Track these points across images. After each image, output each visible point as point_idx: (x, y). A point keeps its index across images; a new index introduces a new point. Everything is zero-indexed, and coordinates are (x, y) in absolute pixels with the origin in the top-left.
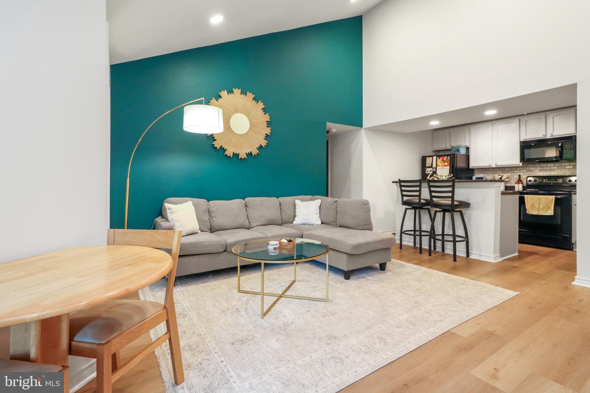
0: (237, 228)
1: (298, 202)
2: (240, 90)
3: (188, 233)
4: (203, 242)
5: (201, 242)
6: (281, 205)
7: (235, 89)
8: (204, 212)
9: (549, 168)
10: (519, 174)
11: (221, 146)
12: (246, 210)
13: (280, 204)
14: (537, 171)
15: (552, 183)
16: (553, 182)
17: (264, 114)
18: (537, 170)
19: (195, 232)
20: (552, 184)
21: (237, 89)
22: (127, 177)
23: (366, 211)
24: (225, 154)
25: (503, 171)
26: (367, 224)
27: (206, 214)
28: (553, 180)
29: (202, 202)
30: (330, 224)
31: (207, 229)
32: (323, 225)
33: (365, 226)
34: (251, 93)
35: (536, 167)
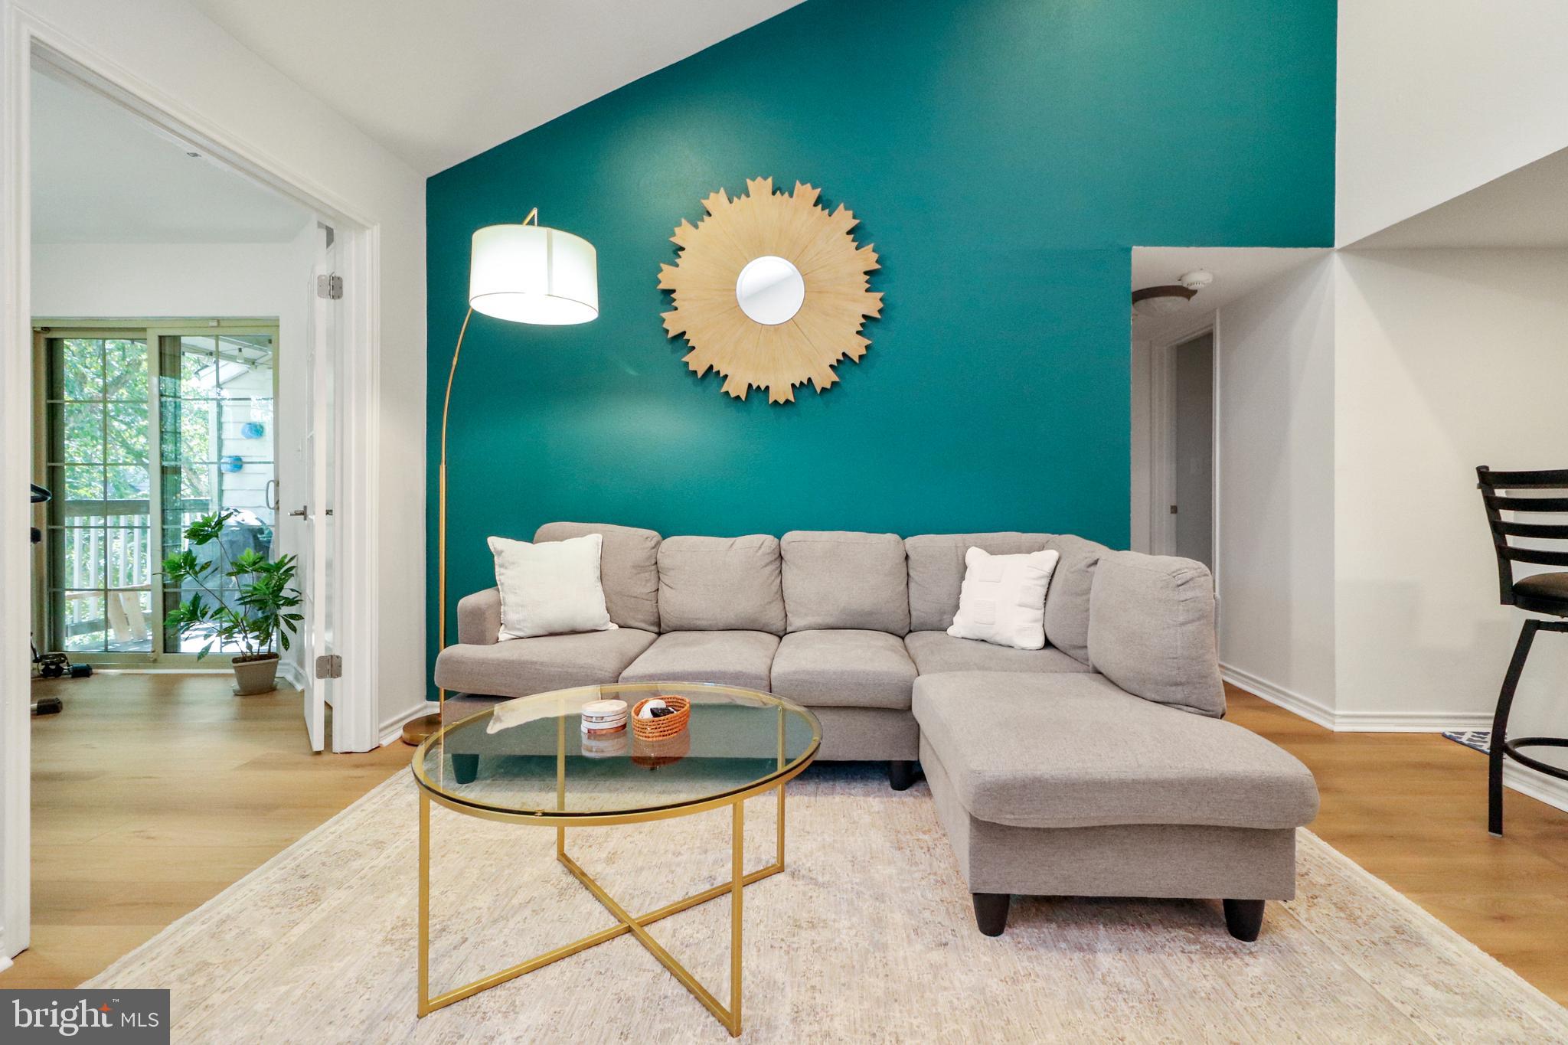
0: (733, 628)
1: (975, 556)
2: (770, 180)
3: (552, 630)
4: (542, 664)
5: (533, 663)
6: (910, 562)
7: (753, 179)
8: (639, 568)
11: (708, 366)
12: (777, 571)
13: (907, 557)
17: (857, 248)
19: (589, 627)
21: (759, 179)
22: (440, 462)
23: (1181, 619)
24: (724, 389)
26: (1184, 680)
27: (647, 574)
29: (637, 539)
30: (1071, 652)
31: (644, 621)
32: (1048, 652)
33: (1173, 688)
34: (809, 185)
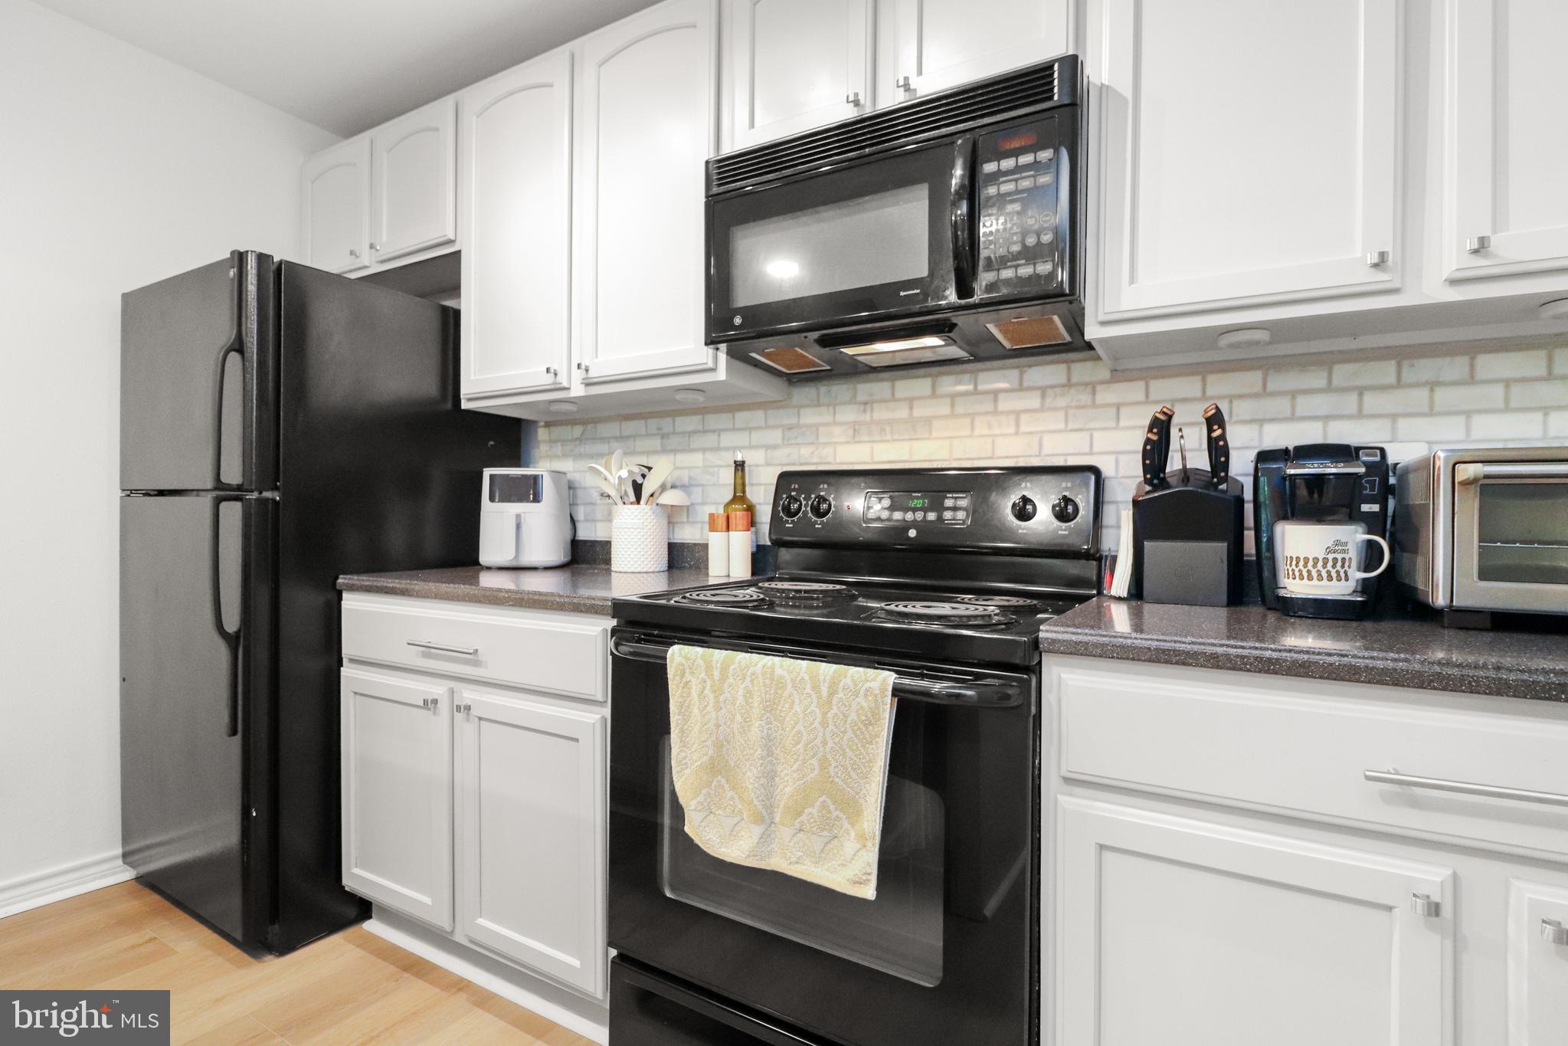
9: (902, 413)
10: (739, 458)
14: (839, 433)
15: (914, 524)
16: (919, 516)
18: (837, 430)
20: (912, 533)
25: (664, 436)
28: (918, 503)
35: (833, 405)
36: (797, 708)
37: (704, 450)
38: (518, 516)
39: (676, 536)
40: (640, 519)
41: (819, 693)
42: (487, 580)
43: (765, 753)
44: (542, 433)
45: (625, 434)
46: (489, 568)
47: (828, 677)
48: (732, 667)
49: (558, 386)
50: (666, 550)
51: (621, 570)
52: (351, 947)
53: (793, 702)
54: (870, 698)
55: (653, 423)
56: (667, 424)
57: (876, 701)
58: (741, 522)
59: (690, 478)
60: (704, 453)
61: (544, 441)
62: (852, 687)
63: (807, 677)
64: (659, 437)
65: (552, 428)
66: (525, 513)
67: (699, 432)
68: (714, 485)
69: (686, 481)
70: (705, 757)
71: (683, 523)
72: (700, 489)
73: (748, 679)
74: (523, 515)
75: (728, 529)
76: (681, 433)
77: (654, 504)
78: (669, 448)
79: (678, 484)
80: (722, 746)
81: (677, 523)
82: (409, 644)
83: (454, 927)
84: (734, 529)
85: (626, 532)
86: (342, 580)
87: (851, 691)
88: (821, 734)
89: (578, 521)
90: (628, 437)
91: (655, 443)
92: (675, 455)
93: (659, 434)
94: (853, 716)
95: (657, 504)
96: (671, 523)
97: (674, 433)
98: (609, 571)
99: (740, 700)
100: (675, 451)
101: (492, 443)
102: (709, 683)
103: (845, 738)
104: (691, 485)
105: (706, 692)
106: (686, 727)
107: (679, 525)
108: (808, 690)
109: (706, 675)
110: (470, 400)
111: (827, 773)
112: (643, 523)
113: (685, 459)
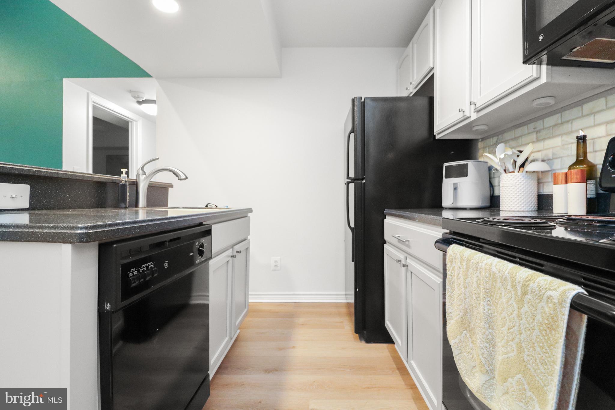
10: (581, 134)
36: (504, 300)
37: (562, 135)
38: (454, 184)
39: (545, 191)
40: (514, 181)
41: (516, 290)
42: (446, 214)
43: (487, 326)
44: (480, 145)
45: (517, 136)
46: (446, 209)
47: (521, 280)
48: (471, 262)
49: (465, 117)
50: (536, 198)
51: (506, 209)
52: (387, 350)
53: (501, 294)
54: (550, 305)
55: (531, 126)
56: (539, 124)
57: (555, 310)
58: (575, 176)
59: (553, 154)
60: (562, 137)
61: (481, 148)
62: (537, 292)
63: (508, 277)
64: (535, 133)
65: (484, 141)
66: (459, 182)
67: (559, 124)
68: (569, 156)
69: (550, 156)
70: (459, 316)
71: (549, 182)
72: (559, 160)
73: (478, 271)
74: (458, 183)
75: (566, 183)
76: (548, 128)
77: (524, 172)
78: (541, 138)
79: (545, 159)
80: (467, 312)
81: (546, 182)
82: (392, 236)
83: (408, 360)
84: (570, 182)
85: (506, 189)
86: (386, 211)
87: (536, 295)
88: (517, 324)
89: (495, 186)
90: (518, 137)
91: (534, 137)
92: (544, 142)
93: (534, 132)
94: (539, 317)
95: (527, 172)
96: (539, 182)
97: (544, 129)
98: (499, 210)
99: (475, 285)
100: (544, 139)
101: (452, 152)
102: (461, 270)
103: (534, 333)
104: (553, 159)
105: (460, 275)
106: (452, 294)
107: (546, 184)
108: (509, 287)
109: (461, 264)
110: (438, 134)
111: (522, 357)
112: (516, 183)
113: (549, 143)
